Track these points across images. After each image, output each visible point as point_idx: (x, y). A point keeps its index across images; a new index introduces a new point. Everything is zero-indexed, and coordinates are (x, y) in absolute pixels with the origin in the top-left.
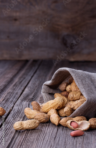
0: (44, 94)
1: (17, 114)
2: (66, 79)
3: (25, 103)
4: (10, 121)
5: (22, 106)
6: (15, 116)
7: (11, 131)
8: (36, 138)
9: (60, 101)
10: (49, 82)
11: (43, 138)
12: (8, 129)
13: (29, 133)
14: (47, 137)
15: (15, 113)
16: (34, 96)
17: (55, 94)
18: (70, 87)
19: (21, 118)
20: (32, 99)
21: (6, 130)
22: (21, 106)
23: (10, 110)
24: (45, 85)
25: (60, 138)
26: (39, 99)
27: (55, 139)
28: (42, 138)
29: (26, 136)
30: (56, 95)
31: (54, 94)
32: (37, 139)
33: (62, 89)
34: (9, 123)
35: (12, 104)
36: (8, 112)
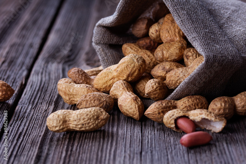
0: (99, 47)
1: (39, 95)
2: (147, 11)
3: (54, 67)
4: (25, 113)
5: (49, 74)
6: (35, 99)
7: (30, 141)
8: (95, 157)
9: (135, 60)
10: (109, 20)
11: (112, 156)
12: (23, 134)
13: (76, 144)
14: (121, 151)
15: (35, 93)
16: (71, 50)
17: (125, 46)
18: (157, 29)
19: (50, 104)
20: (69, 56)
21: (19, 137)
22: (47, 74)
23: (22, 84)
24: (100, 26)
25: (152, 152)
26: (83, 56)
27: (141, 157)
28: (110, 156)
29: (69, 153)
30: (126, 48)
31: (121, 46)
32: (97, 159)
33: (139, 32)
34: (23, 117)
35: (24, 71)
36: (17, 89)
